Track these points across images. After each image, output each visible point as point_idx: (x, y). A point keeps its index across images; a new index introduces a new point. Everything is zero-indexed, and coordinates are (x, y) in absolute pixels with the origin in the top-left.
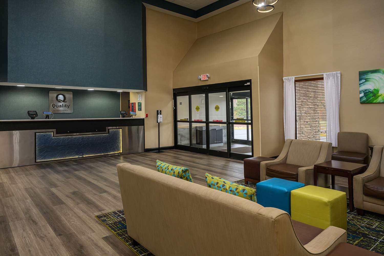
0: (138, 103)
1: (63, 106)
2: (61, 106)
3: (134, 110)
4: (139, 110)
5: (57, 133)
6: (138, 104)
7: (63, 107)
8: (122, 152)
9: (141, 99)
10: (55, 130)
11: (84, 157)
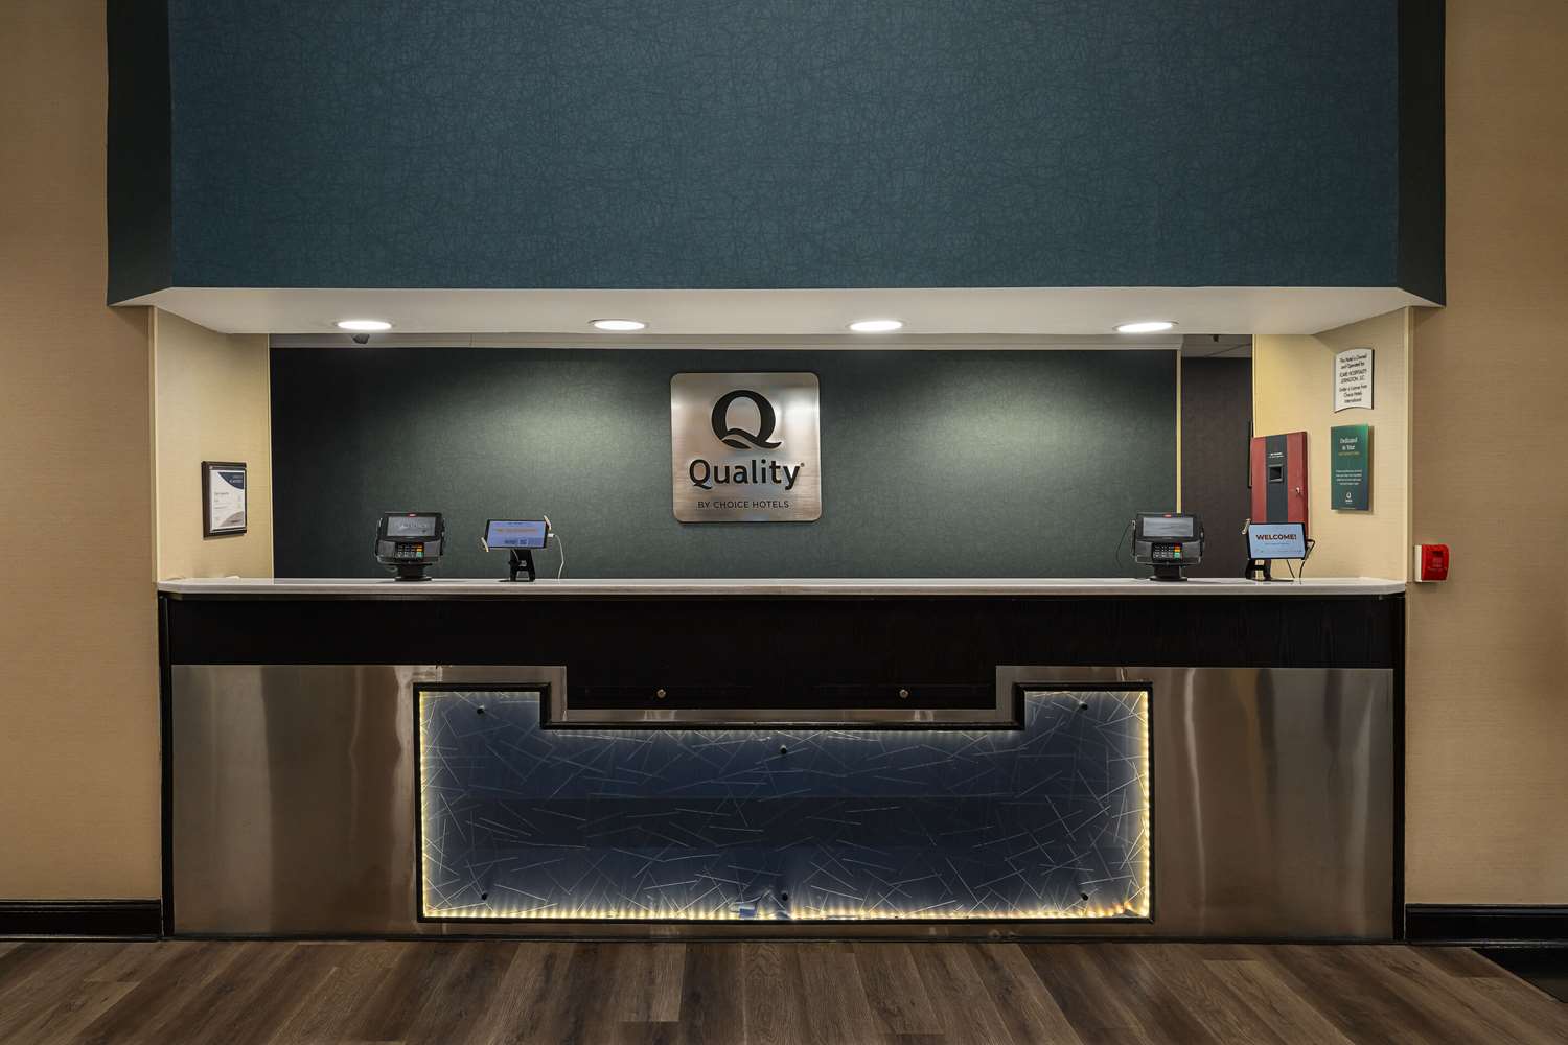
0: (1338, 434)
1: (759, 477)
2: (745, 474)
3: (1287, 506)
4: (1338, 504)
5: (574, 702)
6: (1336, 446)
7: (755, 481)
8: (1152, 908)
9: (1367, 393)
10: (555, 676)
11: (790, 922)
